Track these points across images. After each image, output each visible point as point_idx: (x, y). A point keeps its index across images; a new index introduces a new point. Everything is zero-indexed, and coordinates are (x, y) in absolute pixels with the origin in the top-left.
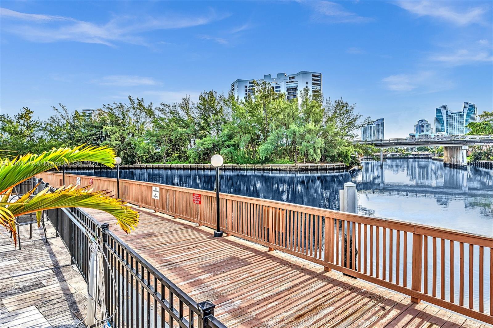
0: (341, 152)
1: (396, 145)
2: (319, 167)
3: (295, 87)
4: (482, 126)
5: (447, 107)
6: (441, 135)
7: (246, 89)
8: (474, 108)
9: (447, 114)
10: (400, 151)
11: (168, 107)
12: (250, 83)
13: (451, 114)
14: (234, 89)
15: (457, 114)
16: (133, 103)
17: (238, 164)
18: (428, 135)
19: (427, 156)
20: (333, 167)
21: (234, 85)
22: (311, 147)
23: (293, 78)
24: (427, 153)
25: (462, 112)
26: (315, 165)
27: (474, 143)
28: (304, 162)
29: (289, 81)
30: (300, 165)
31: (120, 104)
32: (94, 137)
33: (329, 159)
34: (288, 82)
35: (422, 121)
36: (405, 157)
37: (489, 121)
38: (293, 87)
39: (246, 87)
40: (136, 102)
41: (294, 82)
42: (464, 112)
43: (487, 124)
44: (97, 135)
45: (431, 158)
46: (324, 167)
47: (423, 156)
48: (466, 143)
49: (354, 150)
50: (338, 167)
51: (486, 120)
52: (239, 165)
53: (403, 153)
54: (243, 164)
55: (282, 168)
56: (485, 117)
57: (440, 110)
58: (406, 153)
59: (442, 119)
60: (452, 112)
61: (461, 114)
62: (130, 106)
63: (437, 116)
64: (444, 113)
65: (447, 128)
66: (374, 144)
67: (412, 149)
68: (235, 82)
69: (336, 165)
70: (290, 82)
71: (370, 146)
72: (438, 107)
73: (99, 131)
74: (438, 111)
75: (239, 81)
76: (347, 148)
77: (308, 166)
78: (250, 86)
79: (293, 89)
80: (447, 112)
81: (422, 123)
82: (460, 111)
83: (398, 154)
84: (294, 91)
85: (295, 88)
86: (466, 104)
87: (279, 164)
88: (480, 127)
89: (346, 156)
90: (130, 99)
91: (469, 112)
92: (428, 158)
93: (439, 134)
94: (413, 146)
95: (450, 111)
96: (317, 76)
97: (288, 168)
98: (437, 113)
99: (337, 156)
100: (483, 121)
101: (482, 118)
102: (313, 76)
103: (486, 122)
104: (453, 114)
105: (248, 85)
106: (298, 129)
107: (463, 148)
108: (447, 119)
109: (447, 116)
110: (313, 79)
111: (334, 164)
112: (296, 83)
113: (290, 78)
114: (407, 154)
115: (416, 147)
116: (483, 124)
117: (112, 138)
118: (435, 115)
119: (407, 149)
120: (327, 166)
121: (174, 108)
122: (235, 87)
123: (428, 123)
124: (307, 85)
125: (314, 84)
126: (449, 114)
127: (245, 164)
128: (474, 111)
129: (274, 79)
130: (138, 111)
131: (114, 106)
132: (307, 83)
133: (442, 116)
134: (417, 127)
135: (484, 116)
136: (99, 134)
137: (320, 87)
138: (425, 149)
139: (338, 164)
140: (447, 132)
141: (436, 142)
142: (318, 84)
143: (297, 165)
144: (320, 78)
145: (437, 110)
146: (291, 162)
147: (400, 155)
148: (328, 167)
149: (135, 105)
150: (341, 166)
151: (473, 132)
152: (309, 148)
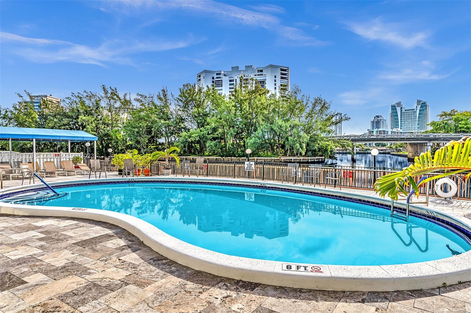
0: (321, 146)
1: (369, 141)
2: (301, 161)
3: (264, 80)
4: (442, 125)
5: (401, 104)
6: (397, 131)
7: (213, 80)
8: (426, 105)
9: (401, 111)
10: (360, 146)
11: (145, 97)
12: (217, 74)
13: (405, 110)
14: (200, 80)
15: (411, 111)
16: (106, 92)
17: (222, 156)
18: (385, 131)
19: (385, 152)
20: (313, 160)
21: (200, 76)
22: (297, 142)
23: (261, 71)
24: (384, 148)
25: (415, 109)
26: (298, 158)
27: (438, 140)
28: (288, 156)
29: (257, 73)
30: (284, 158)
31: (90, 93)
32: (68, 127)
33: (310, 152)
34: (256, 75)
35: (378, 117)
36: (365, 152)
37: (448, 120)
38: (262, 80)
39: (213, 78)
40: (110, 91)
41: (262, 75)
42: (416, 110)
43: (446, 124)
44: (70, 125)
45: (389, 153)
46: (305, 161)
47: (382, 152)
48: (431, 140)
49: (334, 145)
50: (317, 160)
51: (445, 119)
52: (224, 157)
53: (363, 148)
54: (227, 156)
55: (267, 161)
56: (444, 117)
57: (395, 106)
58: (366, 148)
59: (397, 116)
60: (406, 109)
61: (414, 111)
62: (103, 95)
63: (392, 113)
64: (398, 109)
65: (401, 124)
66: (350, 140)
67: (370, 144)
68: (202, 73)
69: (317, 159)
70: (258, 75)
71: (347, 141)
72: (394, 104)
73: (73, 121)
74: (394, 108)
75: (206, 72)
76: (327, 143)
77: (292, 159)
78: (217, 78)
79: (261, 82)
80: (401, 108)
81: (378, 119)
82: (413, 108)
83: (358, 149)
84: (262, 84)
85: (263, 82)
86: (419, 102)
87: (264, 157)
88: (441, 126)
89: (326, 150)
90: (104, 88)
91: (421, 109)
92: (386, 153)
93: (395, 130)
94: (371, 142)
95: (404, 108)
96: (285, 70)
97: (273, 161)
98: (392, 109)
99: (317, 150)
100: (442, 120)
101: (442, 118)
102: (282, 70)
103: (446, 121)
104: (407, 111)
105: (215, 76)
106: (285, 125)
107: (428, 144)
108: (401, 115)
109: (401, 113)
110: (281, 73)
111: (314, 158)
112: (265, 76)
113: (258, 70)
114: (367, 150)
115: (374, 143)
116: (443, 123)
117: (88, 128)
118: (390, 111)
119: (365, 144)
120: (308, 159)
121: (151, 99)
122: (202, 78)
123: (384, 119)
124: (275, 79)
125: (282, 78)
126: (403, 111)
127: (230, 157)
128: (426, 109)
129: (242, 71)
130: (112, 101)
131: (85, 94)
132: (275, 77)
133: (396, 112)
134: (373, 122)
135: (443, 115)
136: (73, 124)
137: (288, 81)
138: (383, 145)
139: (318, 158)
140: (401, 128)
141: (405, 138)
142: (286, 78)
143: (281, 158)
144: (288, 72)
145: (392, 106)
146: (275, 155)
147: (360, 150)
148: (309, 161)
149: (109, 95)
150: (321, 160)
151: (433, 130)
152: (296, 143)
